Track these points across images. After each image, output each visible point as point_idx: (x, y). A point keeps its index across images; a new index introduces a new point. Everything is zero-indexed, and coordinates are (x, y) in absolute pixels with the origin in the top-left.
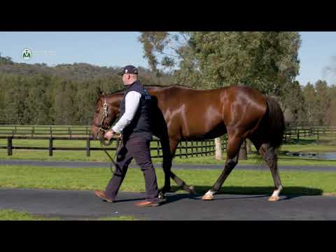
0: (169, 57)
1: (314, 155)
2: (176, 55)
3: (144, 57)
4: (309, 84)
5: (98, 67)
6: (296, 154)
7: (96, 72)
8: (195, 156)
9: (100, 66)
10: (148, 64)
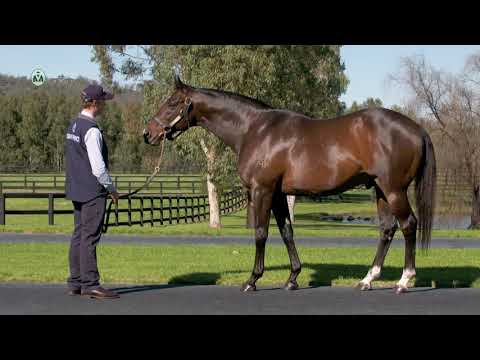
0: (135, 60)
1: (367, 219)
2: (145, 56)
3: (93, 60)
4: (355, 103)
5: (12, 77)
6: (338, 219)
7: (8, 85)
8: (174, 222)
9: (16, 76)
10: (99, 72)
